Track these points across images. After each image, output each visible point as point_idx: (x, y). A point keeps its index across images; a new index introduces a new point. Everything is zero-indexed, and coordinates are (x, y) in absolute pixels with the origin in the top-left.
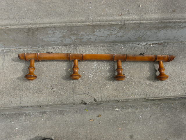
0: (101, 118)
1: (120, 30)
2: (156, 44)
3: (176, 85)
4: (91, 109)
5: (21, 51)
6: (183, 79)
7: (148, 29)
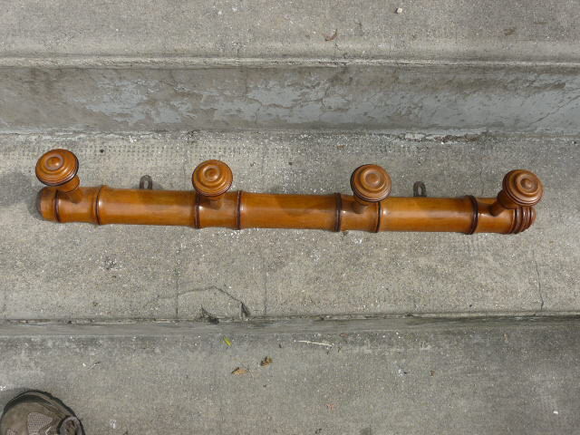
0: (270, 369)
1: (333, 86)
2: (456, 138)
3: (515, 275)
4: (241, 340)
5: (18, 142)
6: (538, 258)
7: (426, 86)
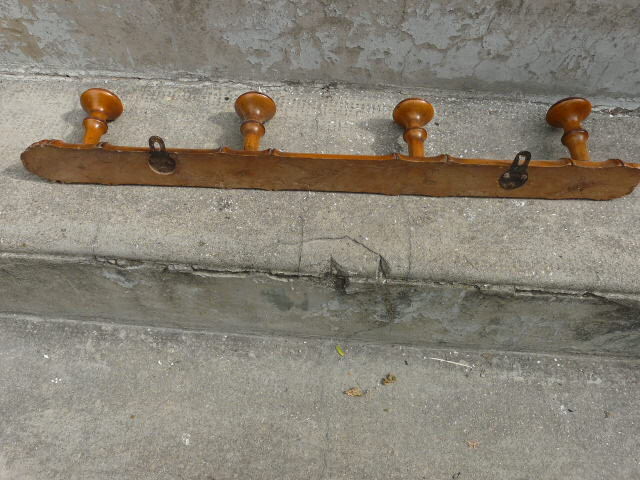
0: (393, 389)
2: (626, 112)
